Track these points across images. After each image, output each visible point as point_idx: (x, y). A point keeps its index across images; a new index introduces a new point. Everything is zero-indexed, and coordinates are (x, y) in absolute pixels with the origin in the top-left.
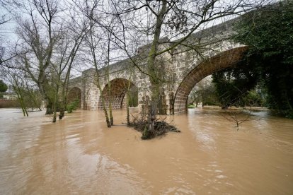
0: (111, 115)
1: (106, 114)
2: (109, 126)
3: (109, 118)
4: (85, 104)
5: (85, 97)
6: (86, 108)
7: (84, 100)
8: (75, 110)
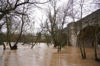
0: (84, 52)
1: (82, 51)
2: (83, 58)
3: (83, 54)
4: (69, 42)
5: (69, 39)
6: (70, 45)
7: (69, 40)
8: (65, 46)
